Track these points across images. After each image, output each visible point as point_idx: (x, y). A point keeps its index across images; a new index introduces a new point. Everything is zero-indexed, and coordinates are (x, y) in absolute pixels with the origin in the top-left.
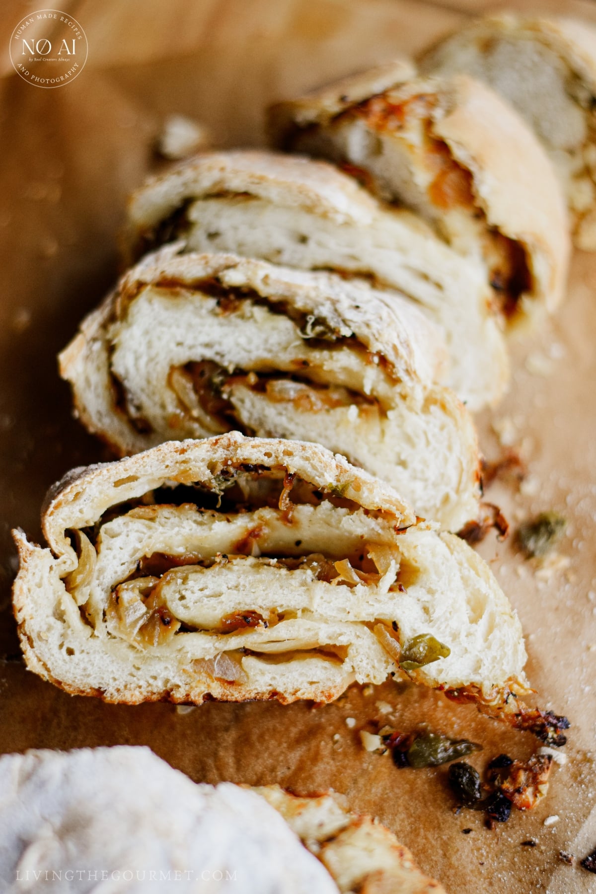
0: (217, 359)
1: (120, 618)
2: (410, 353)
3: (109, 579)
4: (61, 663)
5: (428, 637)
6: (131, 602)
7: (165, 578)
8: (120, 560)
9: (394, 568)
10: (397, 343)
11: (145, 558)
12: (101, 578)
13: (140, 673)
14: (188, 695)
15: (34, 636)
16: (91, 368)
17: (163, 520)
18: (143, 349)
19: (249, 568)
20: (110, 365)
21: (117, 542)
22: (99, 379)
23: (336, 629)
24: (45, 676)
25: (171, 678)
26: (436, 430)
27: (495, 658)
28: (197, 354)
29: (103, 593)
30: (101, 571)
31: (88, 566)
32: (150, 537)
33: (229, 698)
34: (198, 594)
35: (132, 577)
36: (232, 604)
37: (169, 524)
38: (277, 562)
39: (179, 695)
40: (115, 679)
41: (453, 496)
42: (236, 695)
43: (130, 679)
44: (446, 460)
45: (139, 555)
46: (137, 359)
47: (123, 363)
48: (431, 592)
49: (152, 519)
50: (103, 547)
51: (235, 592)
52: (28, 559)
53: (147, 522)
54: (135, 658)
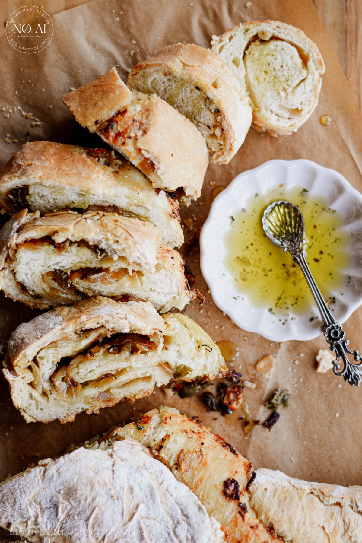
0: (61, 269)
1: (57, 391)
2: (146, 258)
3: (47, 377)
4: (39, 414)
5: (183, 366)
6: (59, 385)
7: (69, 368)
8: (49, 367)
9: (162, 340)
10: (139, 255)
11: (58, 363)
12: (44, 377)
13: (72, 409)
14: (93, 411)
15: (25, 409)
16: (7, 281)
17: (60, 345)
18: (28, 271)
19: (102, 357)
20: (15, 279)
21: (44, 361)
22: (12, 284)
23: (144, 371)
24: (34, 421)
25: (84, 407)
26: (164, 277)
27: (211, 363)
28: (52, 269)
29: (47, 384)
30: (43, 374)
31: (38, 377)
32: (57, 354)
33: (109, 406)
34: (85, 373)
35: (56, 371)
36: (100, 373)
37: (63, 346)
38: (113, 350)
39: (89, 412)
40: (62, 414)
41: (177, 297)
42: (111, 404)
43: (68, 412)
44: (171, 286)
45: (55, 363)
46: (26, 274)
47: (21, 277)
48: (179, 345)
49: (56, 347)
50: (40, 365)
51: (100, 368)
52: (14, 384)
53: (54, 348)
54: (68, 405)
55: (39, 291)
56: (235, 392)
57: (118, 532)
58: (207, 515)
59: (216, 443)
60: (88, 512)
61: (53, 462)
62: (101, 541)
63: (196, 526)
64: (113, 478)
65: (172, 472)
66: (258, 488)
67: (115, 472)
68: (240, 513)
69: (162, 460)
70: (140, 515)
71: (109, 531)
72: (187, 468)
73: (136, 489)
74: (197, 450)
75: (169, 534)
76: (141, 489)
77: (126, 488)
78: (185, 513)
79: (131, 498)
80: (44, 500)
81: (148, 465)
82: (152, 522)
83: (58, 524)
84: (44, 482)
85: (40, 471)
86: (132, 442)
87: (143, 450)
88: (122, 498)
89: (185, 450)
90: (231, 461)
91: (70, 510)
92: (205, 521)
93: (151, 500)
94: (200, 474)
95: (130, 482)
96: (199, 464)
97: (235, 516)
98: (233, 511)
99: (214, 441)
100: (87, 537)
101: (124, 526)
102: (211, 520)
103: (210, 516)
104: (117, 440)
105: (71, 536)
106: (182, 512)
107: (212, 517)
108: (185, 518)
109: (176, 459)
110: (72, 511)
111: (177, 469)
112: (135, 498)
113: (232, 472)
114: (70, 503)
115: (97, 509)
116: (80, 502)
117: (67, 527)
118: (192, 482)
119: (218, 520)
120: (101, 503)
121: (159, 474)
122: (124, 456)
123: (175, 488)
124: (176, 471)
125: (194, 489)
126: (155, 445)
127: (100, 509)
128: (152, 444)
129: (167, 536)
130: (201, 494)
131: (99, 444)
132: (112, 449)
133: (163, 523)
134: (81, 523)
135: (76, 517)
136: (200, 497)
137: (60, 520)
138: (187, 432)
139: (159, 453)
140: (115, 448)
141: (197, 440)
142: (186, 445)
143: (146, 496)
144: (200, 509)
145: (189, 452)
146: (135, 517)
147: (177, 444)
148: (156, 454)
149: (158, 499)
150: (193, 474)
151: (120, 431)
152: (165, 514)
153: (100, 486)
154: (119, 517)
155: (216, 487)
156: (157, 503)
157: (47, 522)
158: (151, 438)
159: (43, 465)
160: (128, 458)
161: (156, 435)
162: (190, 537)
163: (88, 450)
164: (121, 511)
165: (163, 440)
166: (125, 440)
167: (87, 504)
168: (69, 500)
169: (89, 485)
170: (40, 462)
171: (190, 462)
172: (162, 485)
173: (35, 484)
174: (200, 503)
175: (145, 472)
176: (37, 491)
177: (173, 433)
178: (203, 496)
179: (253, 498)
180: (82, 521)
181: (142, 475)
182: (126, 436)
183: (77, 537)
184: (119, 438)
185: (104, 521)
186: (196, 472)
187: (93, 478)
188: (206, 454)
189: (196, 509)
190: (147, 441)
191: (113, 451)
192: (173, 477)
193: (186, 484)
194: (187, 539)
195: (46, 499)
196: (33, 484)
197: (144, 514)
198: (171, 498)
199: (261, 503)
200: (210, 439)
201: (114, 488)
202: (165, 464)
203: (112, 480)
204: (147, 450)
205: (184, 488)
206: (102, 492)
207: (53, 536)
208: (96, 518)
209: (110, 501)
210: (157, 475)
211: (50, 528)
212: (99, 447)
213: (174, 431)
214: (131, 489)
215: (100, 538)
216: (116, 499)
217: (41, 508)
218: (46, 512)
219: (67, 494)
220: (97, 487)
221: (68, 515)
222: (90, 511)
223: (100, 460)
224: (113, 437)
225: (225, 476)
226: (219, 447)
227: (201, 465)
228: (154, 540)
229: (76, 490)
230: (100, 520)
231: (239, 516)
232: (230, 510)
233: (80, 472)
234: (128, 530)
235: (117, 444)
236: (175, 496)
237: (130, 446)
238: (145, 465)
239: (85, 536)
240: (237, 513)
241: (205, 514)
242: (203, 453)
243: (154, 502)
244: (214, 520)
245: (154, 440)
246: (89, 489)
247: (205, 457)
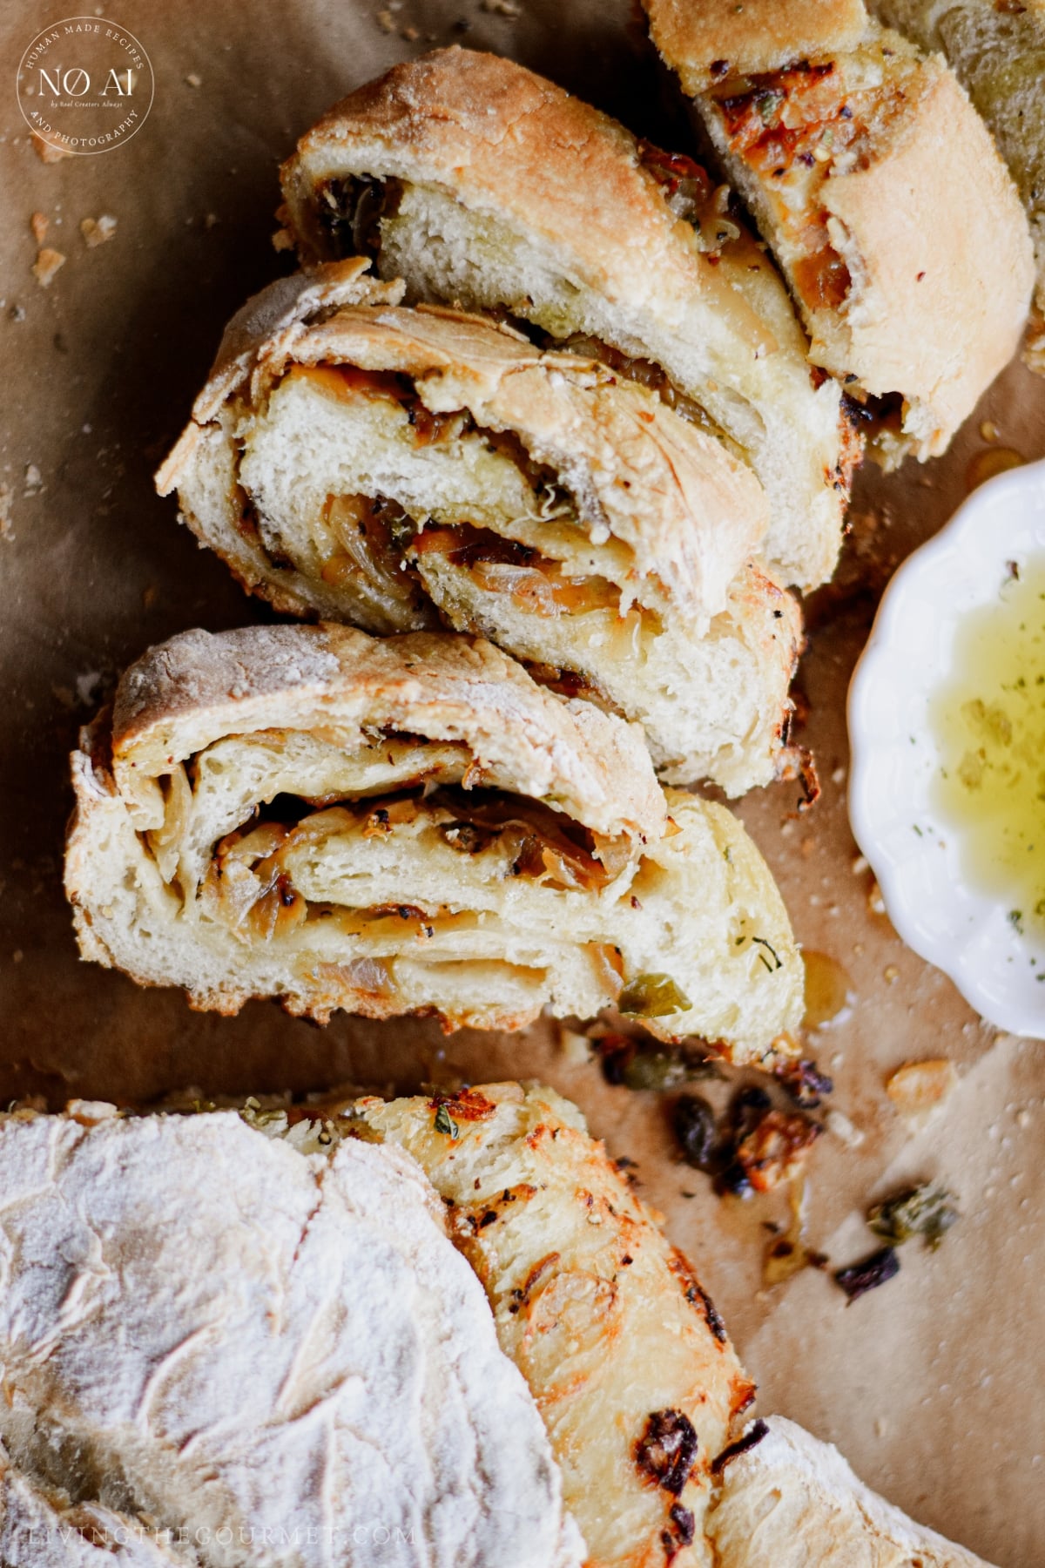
0: (402, 501)
1: (221, 895)
2: (697, 578)
3: (208, 836)
4: (130, 947)
5: (664, 982)
6: (237, 878)
7: (293, 837)
8: (227, 806)
9: (632, 868)
10: (678, 559)
11: (262, 804)
12: (198, 834)
13: (243, 972)
14: (309, 1009)
15: (92, 911)
16: (206, 468)
17: (295, 750)
18: (288, 463)
19: (415, 844)
20: (236, 473)
21: (221, 782)
22: (219, 485)
23: (531, 946)
24: (106, 963)
25: (286, 984)
26: (725, 666)
27: (757, 1009)
28: (372, 488)
29: (199, 858)
30: (199, 822)
31: (178, 823)
32: (273, 775)
33: (369, 1015)
34: (341, 872)
35: (244, 830)
36: (385, 893)
37: (301, 758)
38: (459, 836)
39: (296, 1008)
40: (206, 976)
41: (738, 750)
42: (379, 1011)
43: (227, 977)
44: (734, 704)
45: (254, 801)
46: (278, 472)
47: (255, 475)
48: (678, 907)
49: (279, 750)
50: (201, 786)
51: (391, 877)
52: (91, 814)
53: (270, 752)
54: (237, 954)
55: (296, 544)
56: (787, 1136)
57: (240, 1440)
58: (557, 1502)
59: (668, 1274)
60: (169, 1335)
61: (121, 1122)
62: (171, 1447)
63: (507, 1526)
64: (296, 1257)
65: (494, 1315)
66: (752, 1477)
67: (309, 1238)
68: (665, 1537)
69: (475, 1260)
70: (337, 1414)
71: (214, 1422)
72: (549, 1320)
73: (358, 1322)
74: (602, 1274)
75: (406, 1513)
76: (374, 1330)
77: (325, 1305)
78: (488, 1467)
79: (328, 1346)
80: (40, 1234)
81: (426, 1259)
82: (367, 1453)
83: (54, 1332)
84: (64, 1177)
85: (66, 1133)
86: (401, 1163)
87: (427, 1203)
88: (297, 1334)
89: (564, 1261)
90: (697, 1354)
91: (113, 1302)
92: (544, 1521)
93: (393, 1380)
94: (585, 1357)
95: (347, 1290)
96: (594, 1322)
97: (648, 1541)
98: (644, 1524)
99: (663, 1266)
100: (134, 1414)
101: (268, 1426)
102: (562, 1525)
103: (564, 1510)
104: (353, 1133)
105: (78, 1390)
106: (479, 1458)
107: (569, 1515)
108: (479, 1484)
109: (524, 1277)
110: (118, 1309)
111: (513, 1309)
112: (339, 1353)
113: (690, 1393)
114: (121, 1280)
115: (204, 1335)
116: (155, 1289)
117: (80, 1355)
118: (549, 1372)
119: (584, 1534)
120: (223, 1321)
121: (449, 1302)
122: (359, 1196)
123: (485, 1370)
124: (507, 1316)
125: (545, 1397)
126: (473, 1203)
127: (213, 1341)
128: (465, 1195)
129: (398, 1516)
130: (562, 1424)
131: (291, 1124)
132: (331, 1157)
133: (400, 1470)
134: (132, 1363)
135: (122, 1333)
136: (556, 1434)
137: (65, 1324)
138: (590, 1203)
139: (476, 1234)
140: (341, 1158)
141: (614, 1241)
142: (573, 1244)
143: (382, 1360)
144: (542, 1472)
145: (573, 1269)
146: (317, 1415)
147: (545, 1227)
148: (466, 1233)
149: (418, 1384)
150: (561, 1348)
151: (373, 1110)
152: (418, 1444)
153: (244, 1265)
154: (264, 1392)
155: (619, 1421)
156: (408, 1398)
157: (17, 1312)
158: (469, 1175)
159: (80, 1120)
160: (370, 1210)
161: (487, 1170)
162: (472, 1553)
163: (249, 1130)
164: (280, 1374)
165: (507, 1197)
166: (383, 1147)
167: (177, 1307)
168: (120, 1269)
169: (209, 1246)
170: (76, 1106)
171: (566, 1306)
172: (446, 1343)
173: (30, 1170)
174: (548, 1452)
175: (408, 1278)
176: (29, 1194)
177: (544, 1187)
178: (565, 1434)
179: (724, 1506)
180: (138, 1355)
181: (394, 1282)
182: (389, 1136)
183: (99, 1402)
184: (359, 1131)
185: (211, 1384)
186: (574, 1346)
187: (230, 1227)
188: (628, 1300)
189: (528, 1469)
190: (452, 1180)
191: (330, 1166)
192: (493, 1330)
193: (525, 1373)
194: (461, 1556)
195: (47, 1234)
196: (24, 1166)
197: (351, 1413)
198: (458, 1397)
199: (745, 1534)
200: (655, 1253)
201: (288, 1289)
202: (482, 1279)
203: (289, 1259)
204: (442, 1209)
205: (512, 1383)
206: (243, 1287)
207: (20, 1365)
208: (188, 1365)
209: (256, 1328)
210: (443, 1302)
211: (22, 1335)
212: (286, 1131)
213: (552, 1181)
214: (342, 1316)
215: (175, 1434)
216: (278, 1326)
217: (18, 1258)
218: (27, 1278)
219: (121, 1247)
220: (232, 1263)
221: (99, 1318)
222: (178, 1335)
223: (279, 1177)
224: (342, 1118)
225: (661, 1400)
226: (675, 1294)
227: (597, 1329)
228: (349, 1514)
229: (160, 1246)
230: (199, 1377)
231: (657, 1547)
232: (638, 1518)
233: (194, 1190)
234: (275, 1448)
235: (351, 1148)
236: (474, 1395)
237: (391, 1173)
238: (415, 1255)
239: (126, 1407)
240: (657, 1537)
241: (550, 1497)
242: (620, 1293)
243: (399, 1388)
244: (573, 1527)
245: (477, 1185)
246: (201, 1260)
247: (619, 1307)
